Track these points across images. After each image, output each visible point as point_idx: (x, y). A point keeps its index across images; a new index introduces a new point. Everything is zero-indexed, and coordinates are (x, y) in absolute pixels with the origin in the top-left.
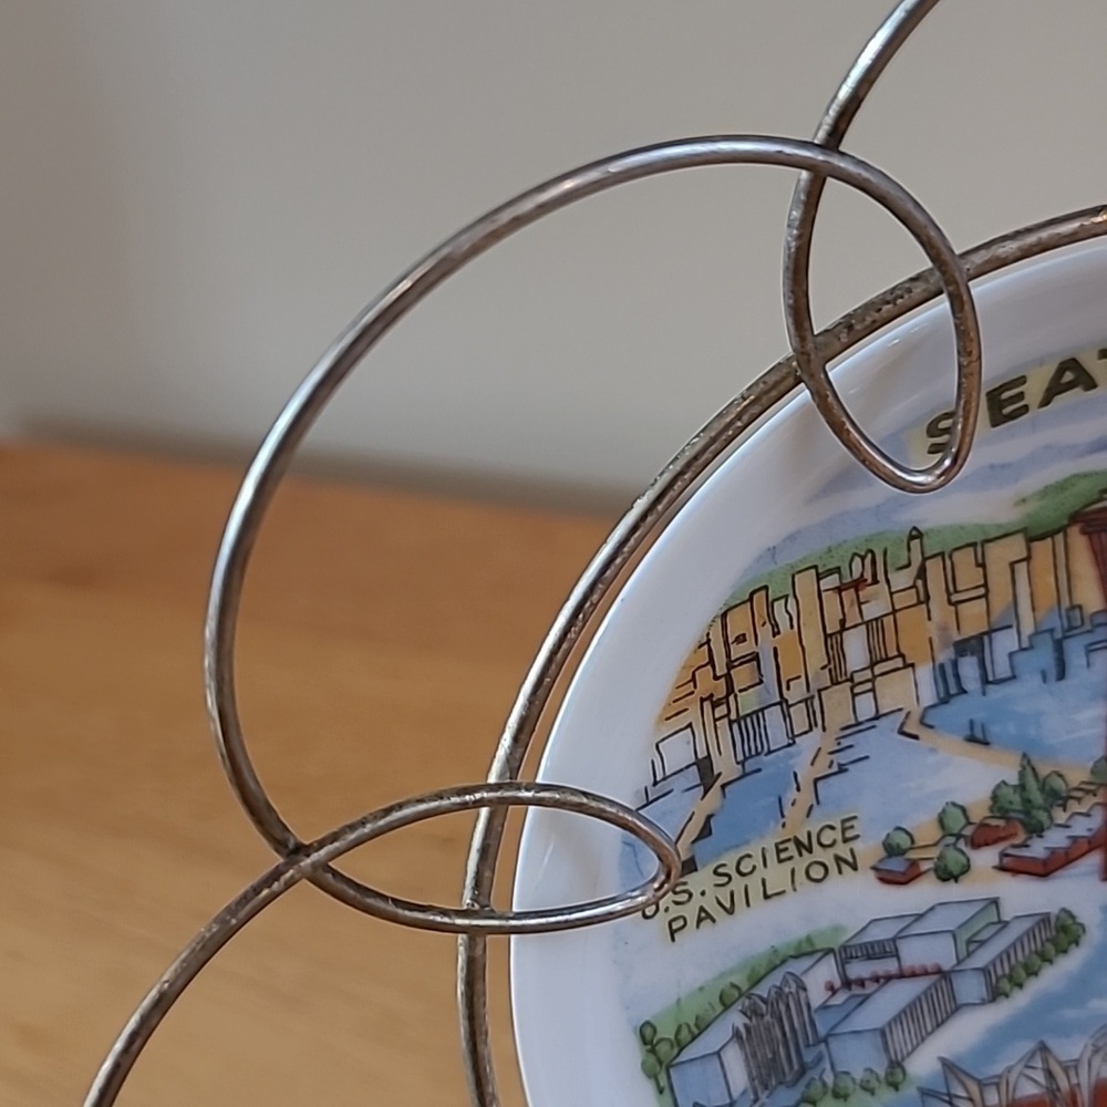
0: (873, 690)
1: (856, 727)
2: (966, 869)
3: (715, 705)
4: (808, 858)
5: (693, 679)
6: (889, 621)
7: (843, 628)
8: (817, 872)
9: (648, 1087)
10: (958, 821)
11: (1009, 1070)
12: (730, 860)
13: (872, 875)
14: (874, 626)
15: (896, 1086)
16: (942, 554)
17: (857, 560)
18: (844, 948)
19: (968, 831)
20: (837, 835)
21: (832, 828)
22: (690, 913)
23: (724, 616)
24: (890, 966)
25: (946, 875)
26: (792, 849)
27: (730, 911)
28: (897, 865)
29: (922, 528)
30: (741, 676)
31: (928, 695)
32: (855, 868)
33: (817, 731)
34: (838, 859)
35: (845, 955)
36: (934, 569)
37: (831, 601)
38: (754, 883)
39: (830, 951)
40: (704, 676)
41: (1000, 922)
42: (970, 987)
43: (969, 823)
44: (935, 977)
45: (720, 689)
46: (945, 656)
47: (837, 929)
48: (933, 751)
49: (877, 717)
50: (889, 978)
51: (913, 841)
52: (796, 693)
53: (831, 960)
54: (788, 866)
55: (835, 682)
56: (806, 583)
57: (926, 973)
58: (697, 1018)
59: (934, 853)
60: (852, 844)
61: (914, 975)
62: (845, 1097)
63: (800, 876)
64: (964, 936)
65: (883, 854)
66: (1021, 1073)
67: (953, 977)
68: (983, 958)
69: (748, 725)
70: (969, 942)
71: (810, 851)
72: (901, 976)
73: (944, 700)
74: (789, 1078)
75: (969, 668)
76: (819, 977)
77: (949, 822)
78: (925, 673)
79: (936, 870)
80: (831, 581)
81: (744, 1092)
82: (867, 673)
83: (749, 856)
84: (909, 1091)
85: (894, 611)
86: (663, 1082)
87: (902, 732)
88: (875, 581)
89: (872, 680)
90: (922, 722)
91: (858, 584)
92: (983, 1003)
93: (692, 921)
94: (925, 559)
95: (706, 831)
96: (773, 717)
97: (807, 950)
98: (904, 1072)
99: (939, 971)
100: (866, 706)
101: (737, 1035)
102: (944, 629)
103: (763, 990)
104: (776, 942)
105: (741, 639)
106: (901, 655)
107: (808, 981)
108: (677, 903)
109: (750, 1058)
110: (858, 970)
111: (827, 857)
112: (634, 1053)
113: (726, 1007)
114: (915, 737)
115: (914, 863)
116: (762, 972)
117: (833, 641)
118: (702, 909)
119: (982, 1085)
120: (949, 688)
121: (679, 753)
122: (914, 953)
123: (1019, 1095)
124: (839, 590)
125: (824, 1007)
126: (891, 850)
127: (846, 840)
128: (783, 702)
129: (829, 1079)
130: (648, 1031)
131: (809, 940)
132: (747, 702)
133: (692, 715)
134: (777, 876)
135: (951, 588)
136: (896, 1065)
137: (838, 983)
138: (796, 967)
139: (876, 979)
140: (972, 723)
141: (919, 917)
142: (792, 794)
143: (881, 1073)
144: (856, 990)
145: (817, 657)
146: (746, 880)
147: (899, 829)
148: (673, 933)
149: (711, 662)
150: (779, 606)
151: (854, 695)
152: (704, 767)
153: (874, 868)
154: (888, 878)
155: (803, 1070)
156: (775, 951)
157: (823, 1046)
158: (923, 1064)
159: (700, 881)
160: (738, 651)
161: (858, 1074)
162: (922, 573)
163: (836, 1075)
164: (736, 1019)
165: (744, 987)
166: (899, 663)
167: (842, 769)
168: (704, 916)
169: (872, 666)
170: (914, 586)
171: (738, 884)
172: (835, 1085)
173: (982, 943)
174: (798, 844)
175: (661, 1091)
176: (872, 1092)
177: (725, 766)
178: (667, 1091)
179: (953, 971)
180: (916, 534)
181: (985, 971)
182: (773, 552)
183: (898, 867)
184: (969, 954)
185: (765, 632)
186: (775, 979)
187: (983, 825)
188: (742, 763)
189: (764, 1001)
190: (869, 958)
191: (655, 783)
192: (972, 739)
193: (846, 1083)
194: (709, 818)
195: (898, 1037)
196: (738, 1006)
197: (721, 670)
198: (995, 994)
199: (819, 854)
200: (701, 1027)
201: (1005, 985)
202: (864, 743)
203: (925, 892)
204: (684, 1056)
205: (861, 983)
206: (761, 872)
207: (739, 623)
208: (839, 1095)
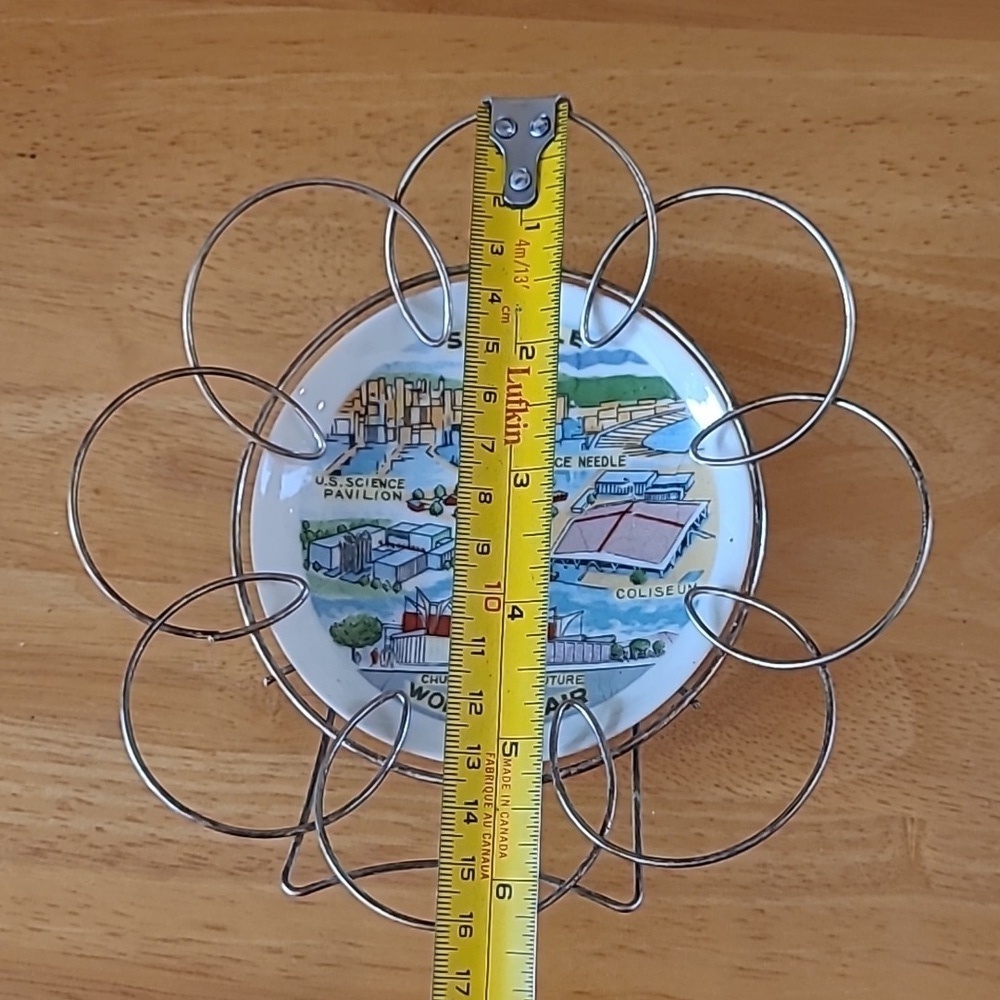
0: (419, 434)
1: (411, 445)
2: (441, 512)
3: (360, 416)
4: (383, 489)
5: (353, 402)
6: (429, 409)
7: (412, 406)
8: (386, 496)
9: (300, 545)
10: (441, 494)
11: (443, 601)
12: (354, 478)
13: (406, 504)
14: (423, 409)
15: (396, 591)
16: (450, 390)
17: (419, 383)
18: (390, 529)
19: (444, 498)
20: (396, 484)
21: (395, 481)
22: (335, 490)
23: (368, 382)
24: (404, 542)
25: (433, 513)
26: (378, 484)
27: (350, 497)
28: (416, 503)
29: (445, 376)
30: (372, 410)
31: (439, 442)
32: (400, 498)
33: (396, 443)
34: (395, 494)
35: (390, 532)
36: (448, 394)
37: (408, 394)
38: (361, 490)
39: (383, 528)
40: (357, 402)
41: (450, 538)
42: (434, 562)
43: (445, 494)
44: (420, 553)
45: (363, 412)
46: (448, 429)
47: (388, 521)
48: (438, 463)
49: (419, 444)
50: (403, 547)
51: (423, 495)
52: (391, 424)
53: (383, 531)
54: (376, 489)
55: (406, 425)
56: (400, 383)
57: (418, 550)
58: (327, 531)
59: (431, 502)
60: (402, 490)
61: (413, 549)
62: (375, 588)
63: (379, 495)
64: (436, 540)
65: (411, 497)
66: (447, 605)
67: (429, 556)
68: (441, 551)
69: (371, 429)
70: (438, 542)
71: (385, 486)
72: (409, 548)
73: (445, 445)
74: (356, 571)
75: (456, 435)
76: (378, 537)
77: (438, 491)
78: (439, 433)
79: (430, 509)
80: (409, 386)
81: (336, 568)
82: (417, 427)
83: (361, 479)
84: (401, 595)
85: (431, 406)
86: (306, 546)
87: (427, 452)
88: (425, 392)
89: (420, 429)
90: (435, 451)
91: (419, 391)
92: (438, 570)
93: (334, 494)
94: (445, 389)
95: (347, 463)
96: (381, 430)
97: (374, 524)
98: (401, 587)
99: (423, 550)
100: (416, 440)
101: (340, 545)
102: (449, 420)
103: (354, 532)
104: (364, 517)
105: (373, 395)
106: (431, 423)
107: (373, 536)
108: (331, 485)
109: (343, 556)
110: (392, 540)
111: (391, 491)
112: (299, 529)
113: (339, 532)
114: (432, 456)
115: (423, 504)
116: (357, 525)
117: (407, 410)
118: (339, 491)
119: (431, 604)
120: (447, 442)
121: (343, 428)
122: (415, 540)
123: (444, 614)
124: (412, 391)
125: (376, 549)
126: (415, 497)
127: (399, 487)
128: (385, 426)
129: (371, 578)
130: (306, 524)
131: (377, 521)
132: (373, 421)
133: (351, 416)
134: (371, 492)
135: (453, 404)
136: (399, 583)
137: (384, 542)
138: (370, 529)
139: (398, 546)
140: (453, 457)
141: (420, 526)
142: (382, 463)
143: (392, 583)
144: (390, 548)
145: (401, 414)
146: (359, 488)
147: (419, 489)
148: (326, 495)
149: (360, 398)
150: (389, 389)
151: (412, 433)
152: (352, 437)
153: (408, 502)
154: (412, 507)
155: (362, 570)
156: (363, 520)
157: (371, 565)
158: (409, 587)
159: (341, 480)
160: (372, 399)
161: (383, 582)
162: (443, 394)
163: (375, 578)
164: (341, 538)
165: (348, 528)
166: (430, 426)
167: (403, 460)
168: (339, 494)
169: (421, 424)
170: (439, 399)
171: (355, 488)
172: (373, 582)
173: (442, 545)
174: (381, 483)
175: (304, 548)
176: (387, 590)
177: (360, 442)
178: (306, 551)
179: (428, 553)
180: (442, 379)
181: (441, 556)
182: (388, 366)
183: (416, 504)
184: (437, 548)
185: (383, 396)
186: (361, 530)
187: (450, 497)
188: (366, 443)
189: (355, 537)
190: (398, 536)
191: (332, 434)
192: (452, 462)
193: (377, 581)
194: (350, 458)
195: (402, 571)
196: (343, 534)
197: (364, 403)
198: (443, 568)
199: (388, 489)
200: (328, 535)
201: (448, 564)
202: (412, 453)
203: (424, 517)
204: (317, 542)
205: (393, 545)
206: (364, 487)
207: (373, 388)
208: (373, 586)
